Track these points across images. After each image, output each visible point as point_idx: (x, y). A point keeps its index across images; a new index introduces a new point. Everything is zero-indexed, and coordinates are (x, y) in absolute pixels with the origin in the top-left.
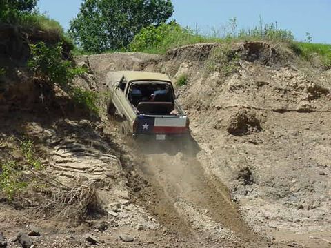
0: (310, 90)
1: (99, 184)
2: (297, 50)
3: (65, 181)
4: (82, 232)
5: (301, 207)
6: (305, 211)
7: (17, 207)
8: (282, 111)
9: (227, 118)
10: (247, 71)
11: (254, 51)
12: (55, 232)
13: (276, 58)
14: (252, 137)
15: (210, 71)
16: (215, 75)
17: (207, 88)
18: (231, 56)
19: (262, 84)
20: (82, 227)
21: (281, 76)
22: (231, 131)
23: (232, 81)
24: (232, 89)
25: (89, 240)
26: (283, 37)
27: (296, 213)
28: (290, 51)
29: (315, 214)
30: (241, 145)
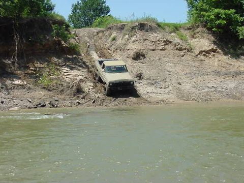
0: (164, 41)
1: (81, 81)
2: (159, 25)
3: (68, 80)
4: (75, 100)
5: (161, 88)
6: (162, 90)
7: (49, 90)
8: (153, 50)
9: (132, 53)
10: (139, 34)
11: (142, 26)
12: (64, 100)
13: (151, 29)
14: (142, 61)
15: (125, 35)
16: (127, 36)
17: (123, 42)
18: (133, 28)
19: (145, 40)
20: (75, 97)
21: (153, 36)
22: (133, 59)
23: (133, 38)
24: (134, 42)
25: (78, 102)
26: (154, 20)
27: (159, 90)
28: (156, 26)
29: (167, 90)
30: (137, 64)
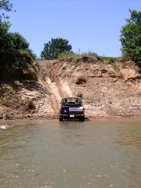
0: (102, 71)
1: (34, 99)
2: (99, 59)
3: (23, 98)
4: (27, 114)
5: (96, 106)
6: (97, 107)
7: (8, 106)
8: (93, 77)
9: (76, 79)
10: (83, 65)
11: (85, 59)
12: (18, 114)
13: (92, 61)
14: (83, 85)
15: (72, 65)
16: (73, 67)
17: (70, 70)
18: (78, 60)
19: (87, 69)
20: (27, 112)
21: (93, 66)
22: (76, 83)
23: (78, 68)
24: (78, 71)
25: (28, 116)
26: (94, 54)
27: (94, 108)
28: (96, 59)
29: (100, 107)
30: (80, 87)
